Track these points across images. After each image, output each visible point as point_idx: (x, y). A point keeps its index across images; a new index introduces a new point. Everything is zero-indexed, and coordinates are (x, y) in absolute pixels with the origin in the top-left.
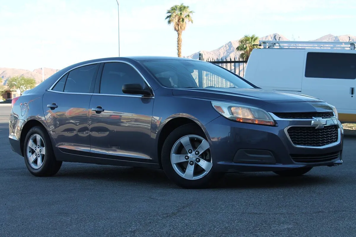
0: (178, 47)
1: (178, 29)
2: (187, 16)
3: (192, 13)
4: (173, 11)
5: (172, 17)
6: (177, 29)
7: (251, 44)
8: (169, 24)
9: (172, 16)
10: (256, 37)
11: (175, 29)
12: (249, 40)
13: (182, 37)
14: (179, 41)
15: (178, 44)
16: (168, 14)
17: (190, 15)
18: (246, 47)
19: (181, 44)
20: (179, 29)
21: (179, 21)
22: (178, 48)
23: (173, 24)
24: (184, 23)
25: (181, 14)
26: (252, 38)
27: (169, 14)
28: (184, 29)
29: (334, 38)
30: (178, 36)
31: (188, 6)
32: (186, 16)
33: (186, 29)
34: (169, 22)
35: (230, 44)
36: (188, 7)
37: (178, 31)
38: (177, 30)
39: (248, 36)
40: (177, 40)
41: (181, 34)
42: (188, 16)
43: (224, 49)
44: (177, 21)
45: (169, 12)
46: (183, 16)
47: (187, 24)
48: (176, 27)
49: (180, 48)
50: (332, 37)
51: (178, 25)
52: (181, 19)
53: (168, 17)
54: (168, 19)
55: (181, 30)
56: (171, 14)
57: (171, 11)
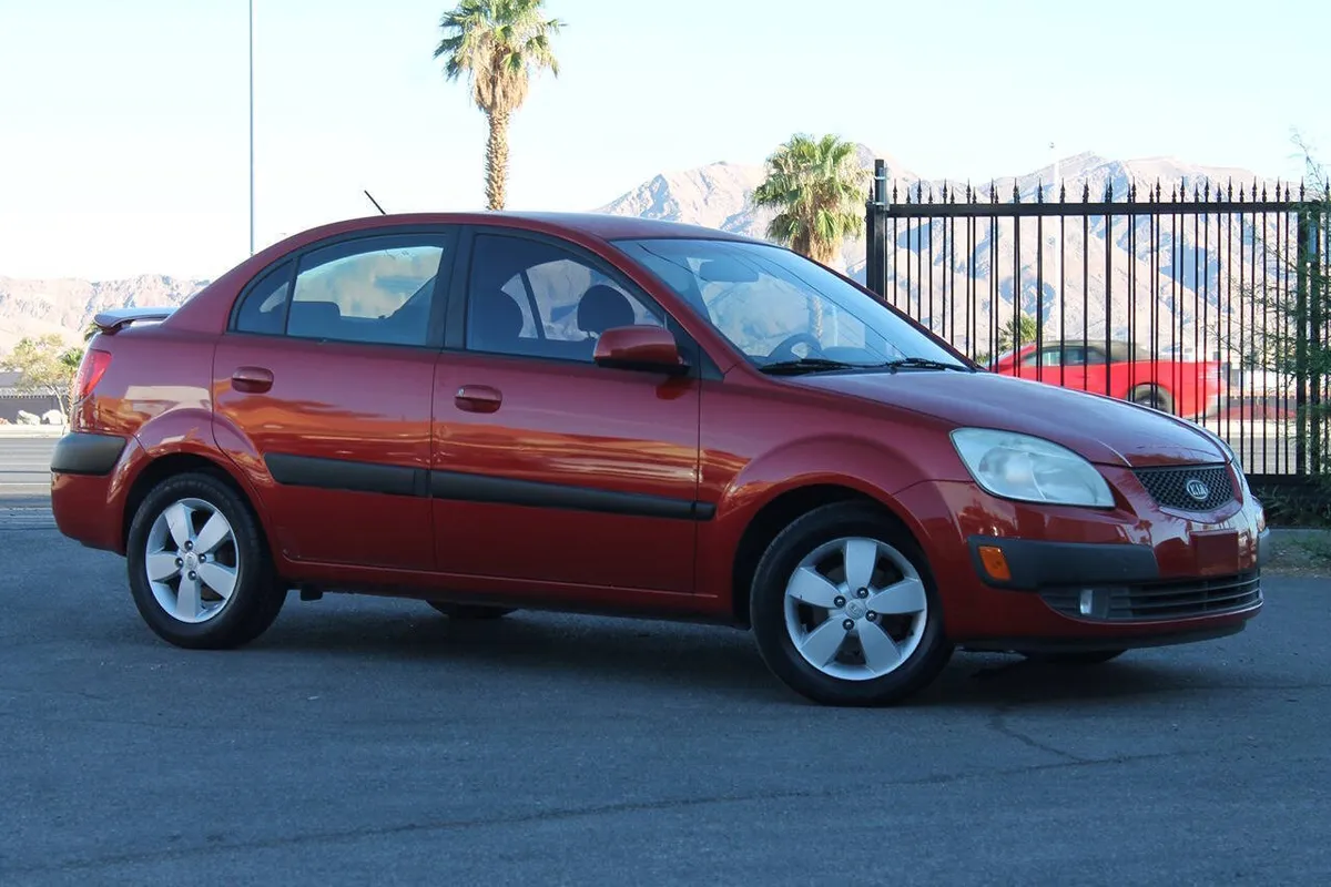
0: (488, 180)
1: (494, 104)
2: (535, 41)
3: (557, 31)
4: (469, 18)
5: (465, 46)
6: (489, 101)
7: (823, 173)
8: (452, 78)
9: (467, 42)
10: (842, 141)
11: (481, 103)
12: (813, 156)
13: (510, 135)
14: (494, 152)
15: (491, 168)
16: (448, 29)
17: (549, 36)
18: (799, 188)
19: (504, 171)
20: (498, 100)
21: (496, 64)
22: (491, 186)
23: (468, 80)
24: (521, 73)
25: (506, 31)
26: (826, 147)
27: (455, 32)
28: (520, 102)
29: (1107, 170)
30: (493, 131)
32: (530, 42)
33: (528, 102)
34: (453, 67)
35: (658, 185)
37: (490, 109)
38: (489, 104)
39: (810, 140)
40: (484, 150)
41: (503, 122)
42: (540, 39)
43: (631, 205)
44: (487, 62)
45: (451, 22)
46: (516, 42)
47: (534, 78)
48: (484, 91)
49: (499, 188)
50: (1098, 164)
51: (493, 82)
52: (508, 57)
53: (450, 44)
54: (446, 57)
55: (504, 103)
56: (461, 34)
57: (460, 15)
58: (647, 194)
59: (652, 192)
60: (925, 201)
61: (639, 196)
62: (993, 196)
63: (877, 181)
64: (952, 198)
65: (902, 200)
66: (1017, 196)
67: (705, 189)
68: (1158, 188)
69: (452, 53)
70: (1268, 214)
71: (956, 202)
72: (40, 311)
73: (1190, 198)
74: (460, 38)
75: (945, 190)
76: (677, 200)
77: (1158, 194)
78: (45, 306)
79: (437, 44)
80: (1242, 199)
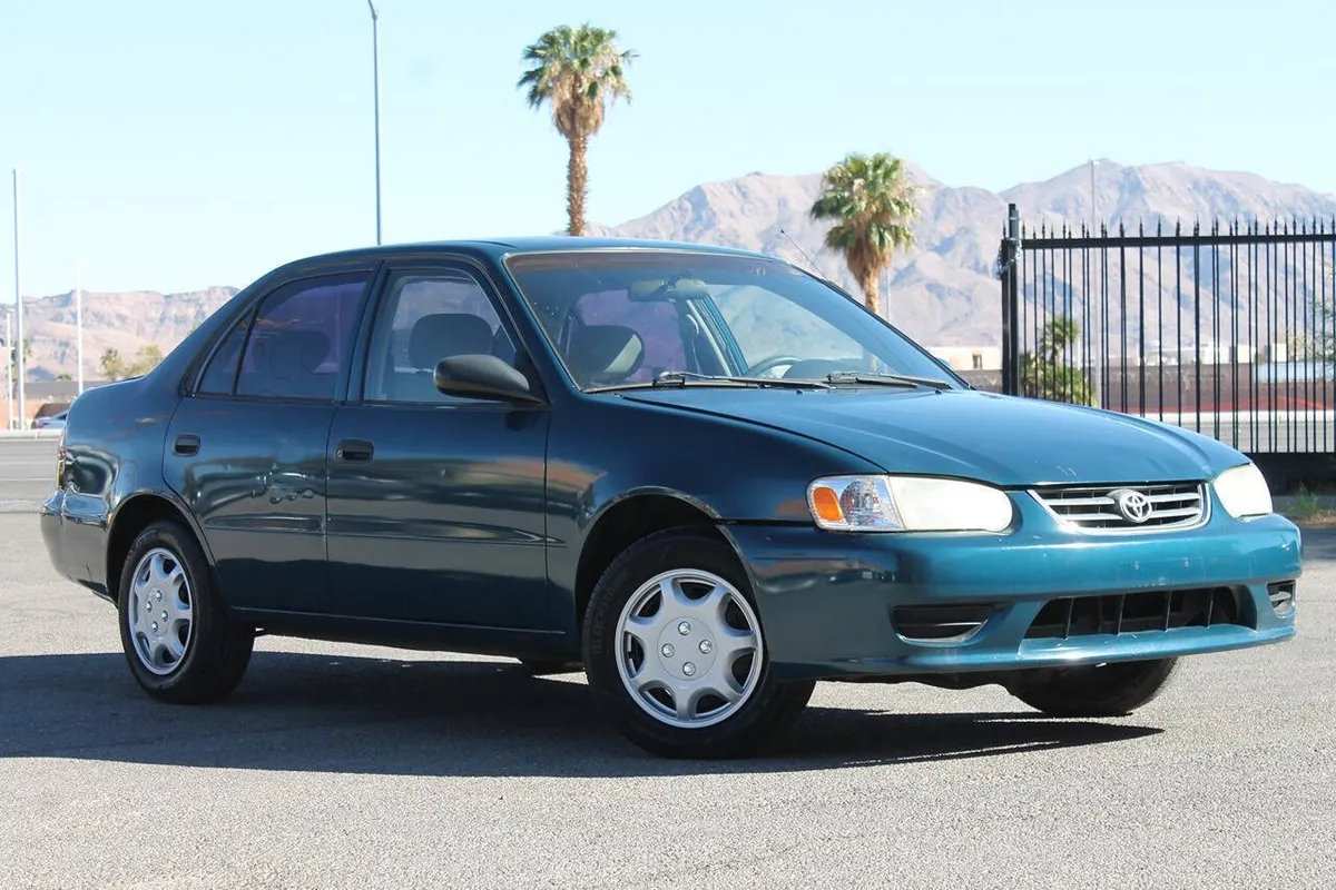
0: (569, 200)
1: (572, 129)
2: (610, 72)
3: (630, 62)
4: (549, 52)
5: (546, 77)
6: (568, 127)
7: (875, 188)
8: (535, 106)
9: (548, 72)
11: (561, 126)
12: (866, 173)
14: (575, 174)
15: (572, 188)
16: (531, 60)
17: (622, 66)
19: (583, 191)
20: (577, 126)
21: (575, 93)
22: (572, 205)
23: (549, 107)
24: (598, 101)
25: (584, 62)
26: (877, 165)
27: (535, 64)
28: (597, 126)
29: (1121, 176)
30: (573, 155)
31: (613, 29)
32: (605, 74)
33: (603, 128)
34: (536, 96)
35: (696, 195)
36: (612, 34)
37: (570, 134)
38: (568, 129)
41: (582, 146)
42: (616, 71)
43: (672, 215)
44: (566, 92)
45: (532, 53)
46: (593, 73)
48: (564, 118)
49: (579, 205)
50: (1112, 171)
51: (573, 111)
52: (585, 87)
53: (530, 76)
54: (528, 87)
55: (582, 129)
56: (541, 66)
57: (540, 48)
58: (687, 204)
59: (691, 203)
60: (1048, 236)
61: (680, 208)
62: (1104, 232)
63: (1011, 222)
64: (1070, 233)
65: (1029, 237)
66: (1122, 232)
67: (740, 197)
68: (1236, 223)
69: (533, 83)
70: (1325, 244)
71: (1073, 237)
72: (117, 323)
73: (1262, 232)
74: (541, 69)
75: (1064, 227)
76: (715, 209)
77: (1236, 228)
78: (122, 318)
79: (521, 75)
80: (1304, 232)
